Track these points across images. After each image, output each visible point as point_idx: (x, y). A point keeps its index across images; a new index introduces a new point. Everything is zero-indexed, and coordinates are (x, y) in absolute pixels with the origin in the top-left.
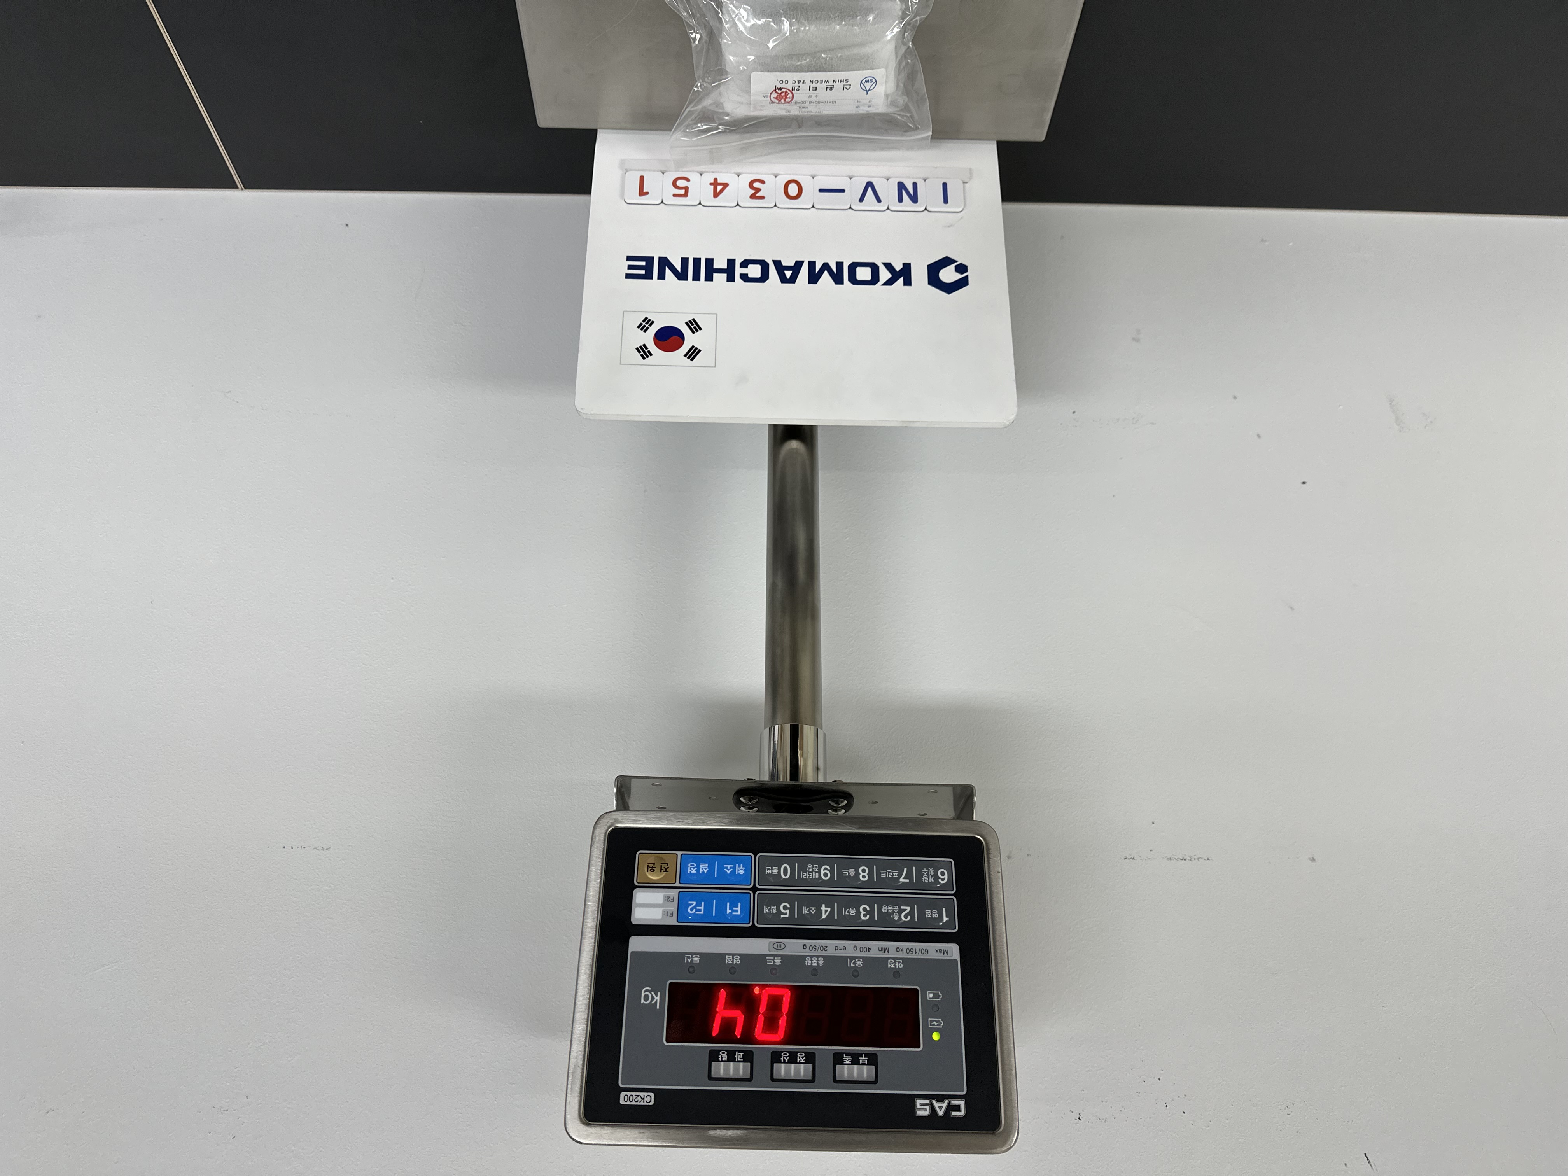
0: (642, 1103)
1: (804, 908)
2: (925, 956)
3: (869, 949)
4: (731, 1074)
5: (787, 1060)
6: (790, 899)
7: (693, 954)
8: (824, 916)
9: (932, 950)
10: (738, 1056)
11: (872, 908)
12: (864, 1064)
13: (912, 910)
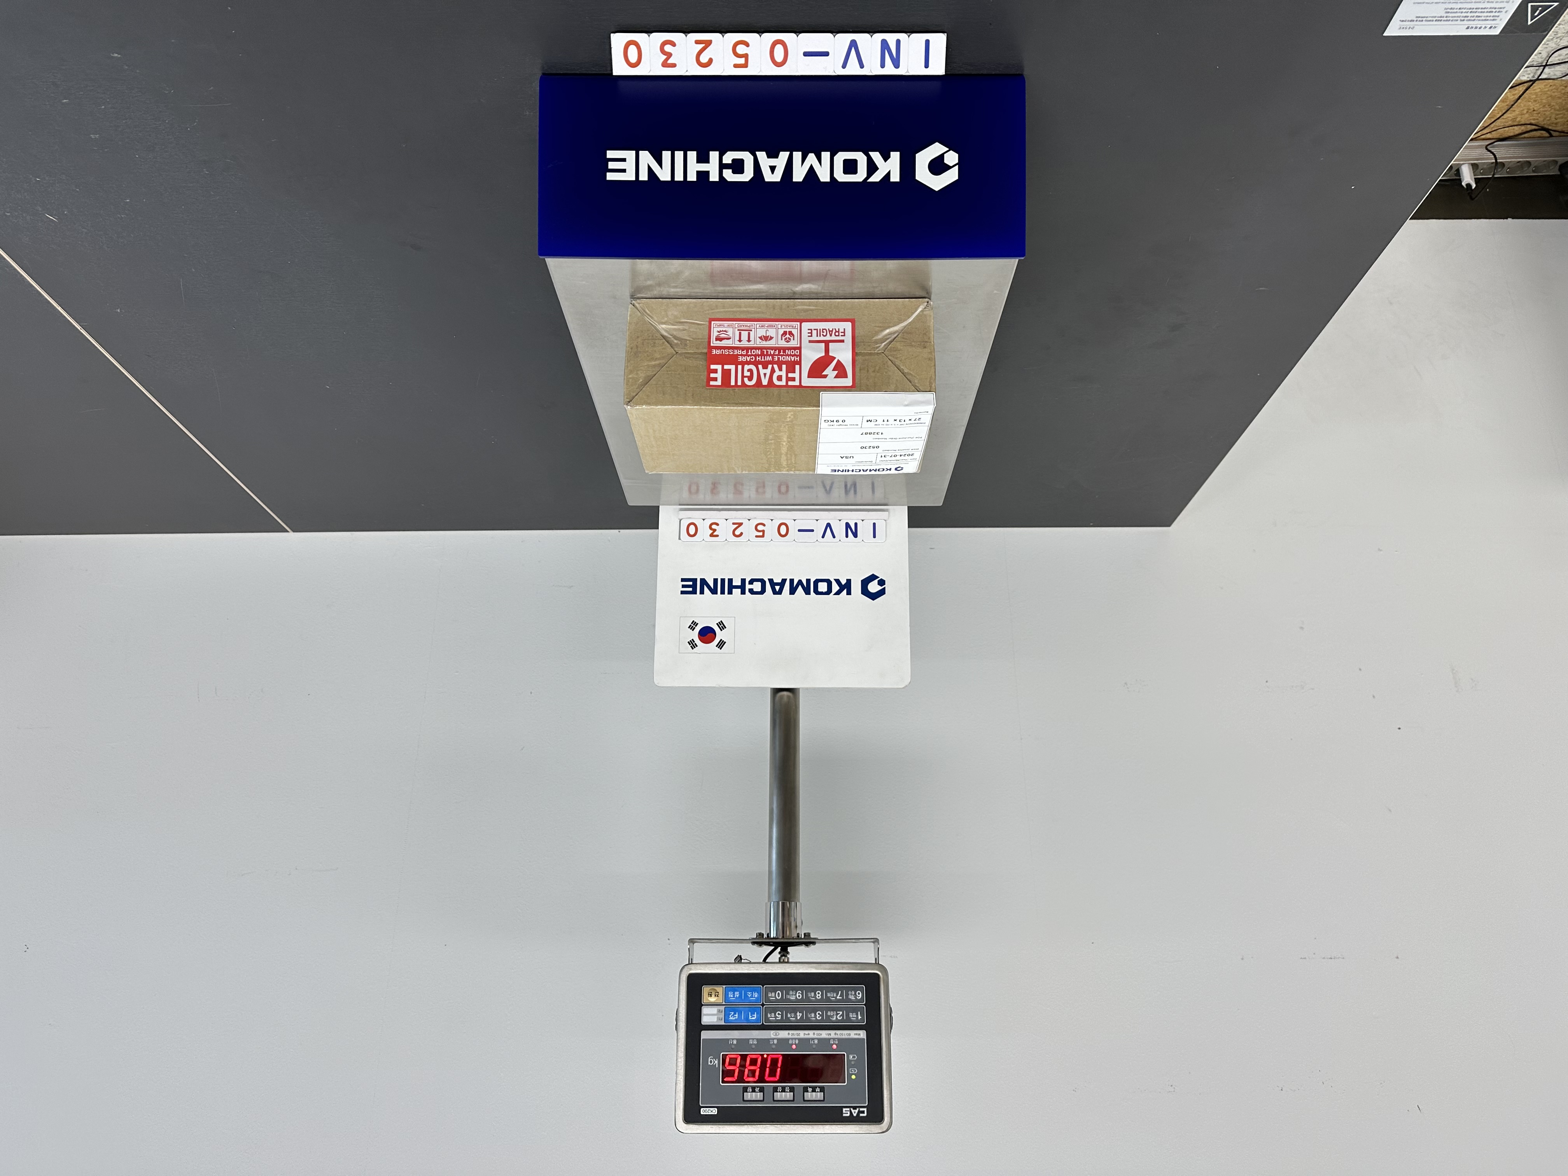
0: (711, 1113)
1: (788, 1014)
2: (849, 1037)
3: (821, 1034)
4: (754, 1098)
5: (780, 1091)
6: (781, 1009)
7: (733, 1039)
8: (798, 1018)
9: (853, 1034)
10: (758, 1089)
11: (823, 1013)
12: (818, 1092)
13: (843, 1013)
